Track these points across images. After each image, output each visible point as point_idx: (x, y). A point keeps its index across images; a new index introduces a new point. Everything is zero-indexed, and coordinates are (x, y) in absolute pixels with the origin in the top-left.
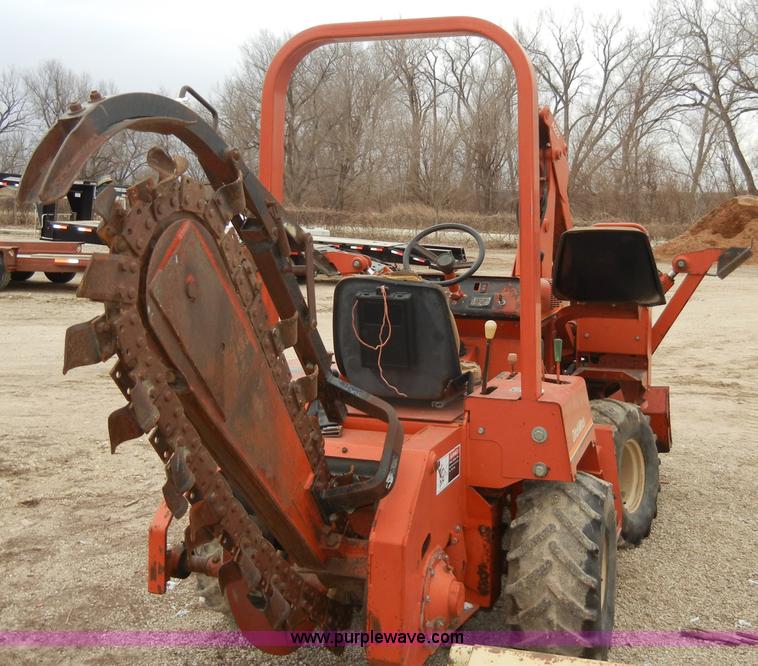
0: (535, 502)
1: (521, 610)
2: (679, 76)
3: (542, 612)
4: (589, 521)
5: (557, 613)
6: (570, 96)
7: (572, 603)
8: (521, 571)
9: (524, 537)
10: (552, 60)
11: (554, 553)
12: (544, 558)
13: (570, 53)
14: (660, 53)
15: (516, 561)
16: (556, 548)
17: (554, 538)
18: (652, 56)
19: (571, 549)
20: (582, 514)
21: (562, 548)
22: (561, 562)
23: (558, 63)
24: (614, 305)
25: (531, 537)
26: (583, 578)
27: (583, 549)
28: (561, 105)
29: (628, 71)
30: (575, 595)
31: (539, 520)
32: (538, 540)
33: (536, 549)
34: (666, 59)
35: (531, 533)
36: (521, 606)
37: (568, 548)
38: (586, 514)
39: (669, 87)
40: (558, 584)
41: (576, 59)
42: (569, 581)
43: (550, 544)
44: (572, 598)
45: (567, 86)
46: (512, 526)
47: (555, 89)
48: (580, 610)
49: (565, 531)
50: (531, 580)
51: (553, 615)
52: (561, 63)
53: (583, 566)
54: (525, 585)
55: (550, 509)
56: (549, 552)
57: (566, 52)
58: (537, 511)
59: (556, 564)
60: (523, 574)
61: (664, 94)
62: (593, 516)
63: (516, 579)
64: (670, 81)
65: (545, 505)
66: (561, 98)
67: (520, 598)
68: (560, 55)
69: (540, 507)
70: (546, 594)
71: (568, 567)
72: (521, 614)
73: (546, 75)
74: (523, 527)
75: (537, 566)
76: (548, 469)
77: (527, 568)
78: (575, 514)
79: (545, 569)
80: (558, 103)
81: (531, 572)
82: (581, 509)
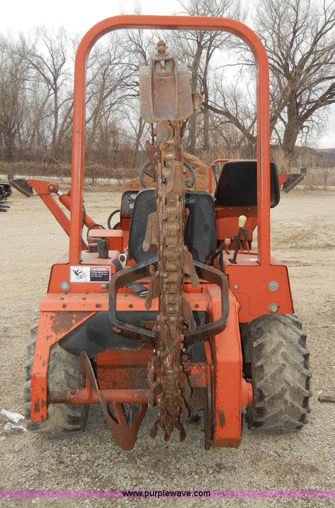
0: (264, 329)
1: (266, 397)
2: (127, 77)
3: (280, 396)
4: (299, 337)
5: (290, 395)
6: (58, 86)
7: (300, 388)
8: (265, 372)
9: (264, 352)
10: (45, 61)
11: (286, 359)
12: (280, 362)
13: (57, 58)
14: (115, 61)
15: (262, 367)
16: (286, 355)
17: (283, 349)
18: (110, 64)
19: (294, 355)
20: (295, 334)
21: (290, 355)
22: (291, 364)
23: (50, 64)
24: (249, 209)
25: (269, 351)
26: (304, 371)
27: (301, 354)
28: (52, 91)
29: (96, 72)
30: (300, 382)
31: (271, 340)
32: (274, 352)
33: (273, 357)
34: (121, 65)
35: (268, 349)
36: (266, 394)
37: (292, 354)
38: (297, 333)
39: (121, 82)
40: (290, 377)
41: (61, 63)
42: (296, 374)
43: (282, 353)
44: (299, 385)
45: (55, 79)
46: (254, 346)
47: (47, 80)
48: (303, 391)
49: (289, 344)
50: (273, 377)
51: (287, 396)
52: (52, 64)
53: (303, 364)
54: (269, 381)
55: (276, 332)
56: (282, 358)
57: (55, 57)
58: (268, 334)
59: (288, 365)
60: (267, 374)
61: (119, 87)
62: (301, 334)
63: (262, 378)
64: (121, 80)
65: (272, 330)
66: (52, 86)
67: (266, 389)
68: (52, 59)
69: (270, 331)
70: (284, 385)
71: (295, 366)
72: (266, 399)
73: (42, 71)
74: (261, 346)
75: (277, 367)
76: (279, 307)
77: (269, 370)
78: (291, 334)
79: (282, 369)
80: (50, 90)
81: (273, 372)
82: (293, 330)
